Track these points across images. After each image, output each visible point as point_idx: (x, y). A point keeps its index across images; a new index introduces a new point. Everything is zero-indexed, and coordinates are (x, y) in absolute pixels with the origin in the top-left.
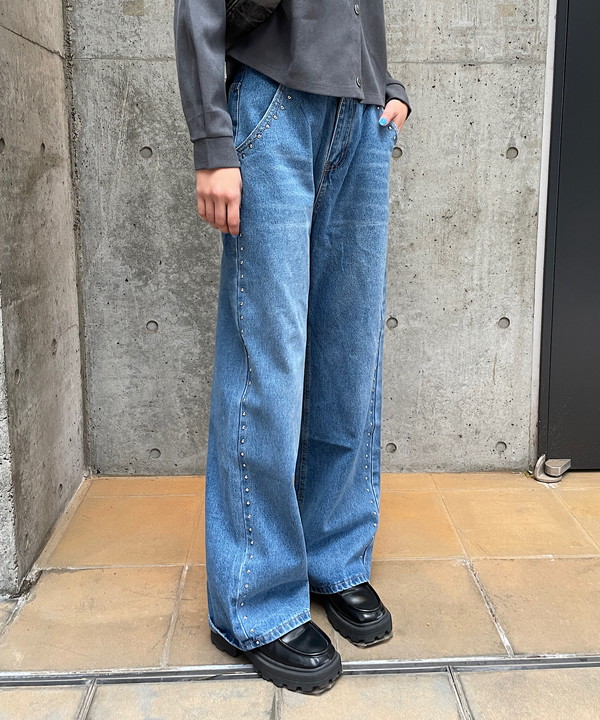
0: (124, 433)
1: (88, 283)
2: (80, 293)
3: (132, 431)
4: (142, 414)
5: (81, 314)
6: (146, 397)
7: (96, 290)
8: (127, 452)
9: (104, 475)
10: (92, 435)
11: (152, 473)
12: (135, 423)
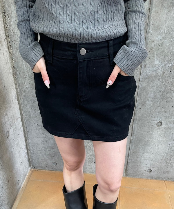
0: (43, 156)
1: (22, 100)
2: (19, 104)
3: (46, 156)
4: (49, 151)
5: (21, 112)
6: (50, 145)
7: (26, 102)
8: (44, 162)
9: (37, 169)
10: (31, 156)
11: (54, 170)
12: (47, 154)
